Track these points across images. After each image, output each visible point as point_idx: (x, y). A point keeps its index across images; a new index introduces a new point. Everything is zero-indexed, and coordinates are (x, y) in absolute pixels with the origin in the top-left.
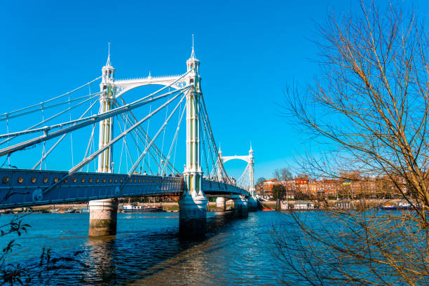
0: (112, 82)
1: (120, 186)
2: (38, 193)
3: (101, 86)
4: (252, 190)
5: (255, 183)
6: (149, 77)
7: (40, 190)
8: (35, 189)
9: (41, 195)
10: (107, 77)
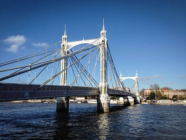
0: (66, 43)
1: (66, 91)
2: (27, 94)
3: (62, 45)
4: (137, 94)
5: (140, 91)
6: (83, 40)
7: (28, 93)
8: (25, 92)
9: (28, 95)
10: (64, 41)
